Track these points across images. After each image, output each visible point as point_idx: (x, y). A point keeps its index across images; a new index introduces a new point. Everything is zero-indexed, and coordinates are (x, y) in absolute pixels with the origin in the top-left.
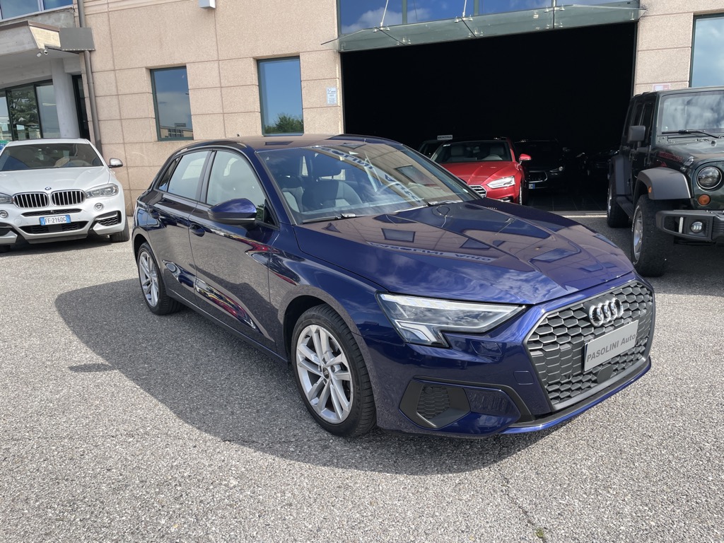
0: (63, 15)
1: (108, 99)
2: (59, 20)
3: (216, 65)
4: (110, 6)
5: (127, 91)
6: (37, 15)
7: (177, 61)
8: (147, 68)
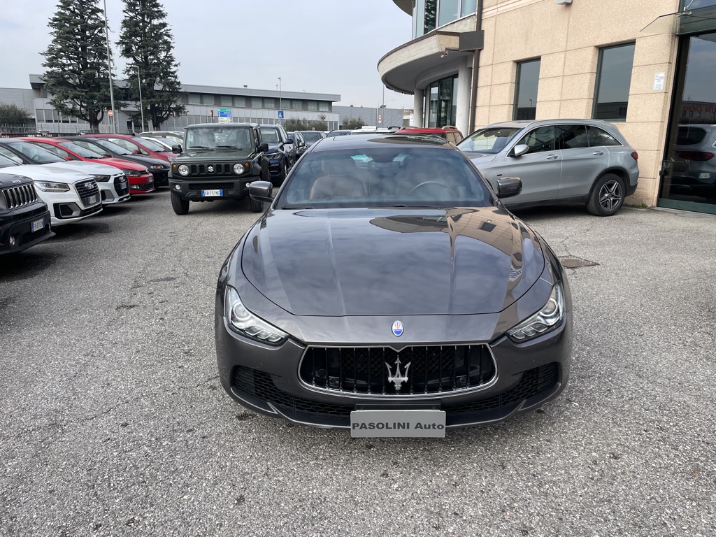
0: (469, 21)
1: (485, 89)
2: (466, 25)
3: (563, 55)
4: (499, 9)
5: (498, 82)
6: (454, 23)
7: (535, 55)
8: (514, 61)
